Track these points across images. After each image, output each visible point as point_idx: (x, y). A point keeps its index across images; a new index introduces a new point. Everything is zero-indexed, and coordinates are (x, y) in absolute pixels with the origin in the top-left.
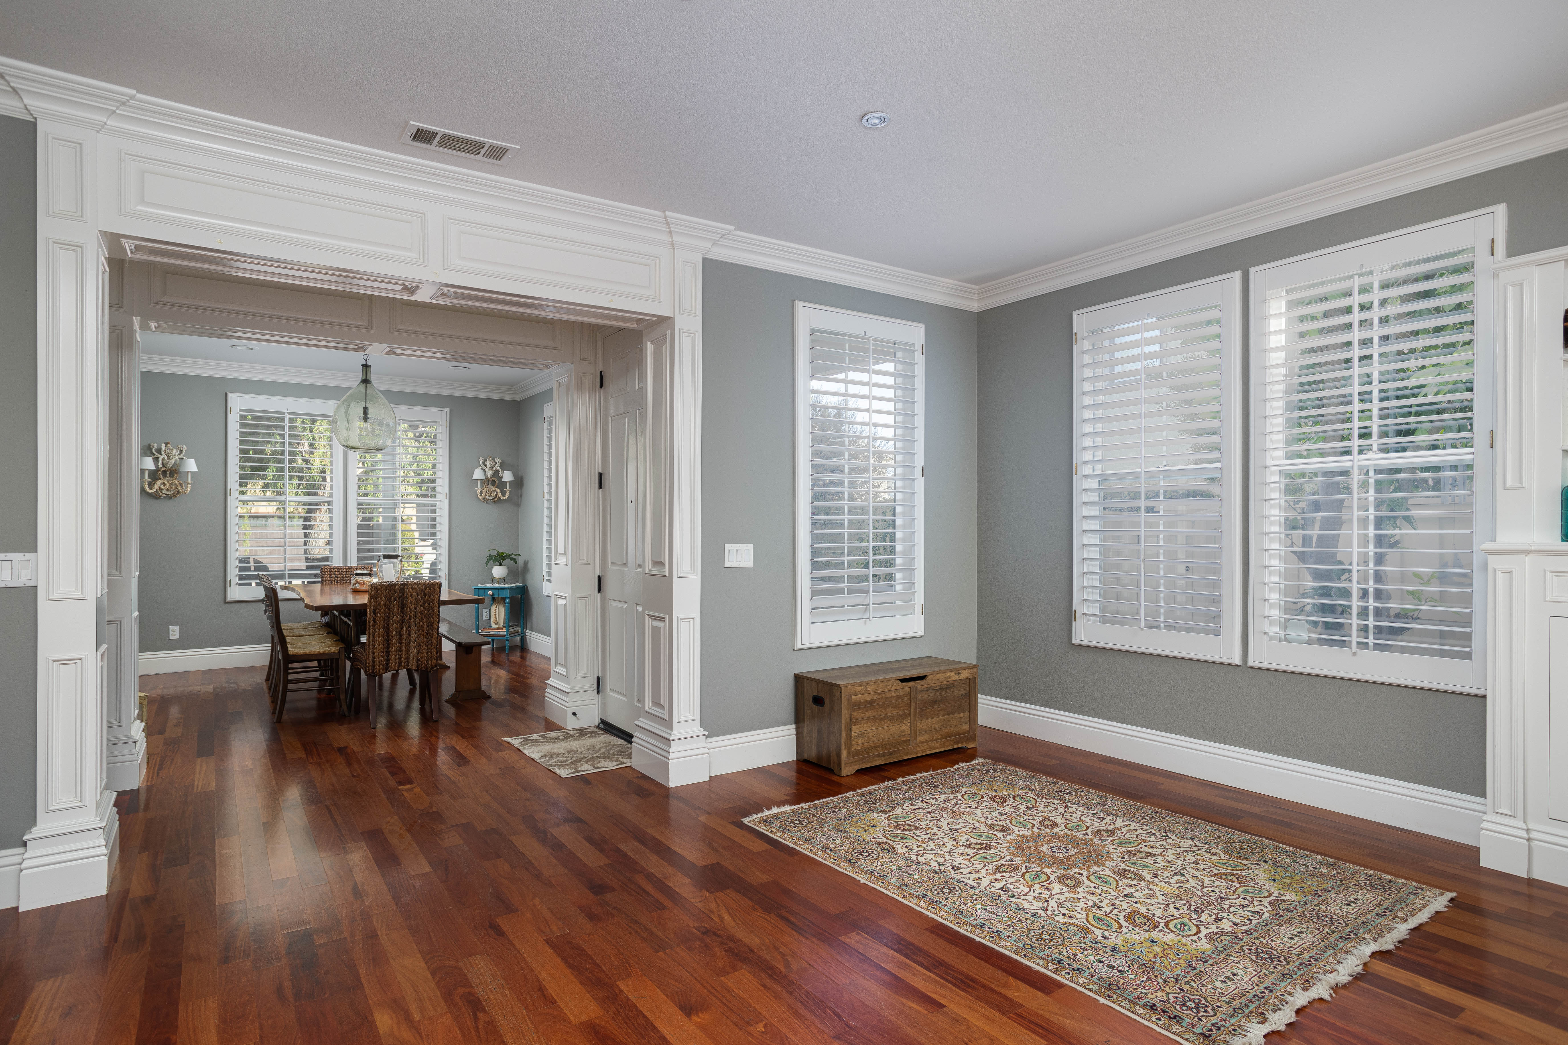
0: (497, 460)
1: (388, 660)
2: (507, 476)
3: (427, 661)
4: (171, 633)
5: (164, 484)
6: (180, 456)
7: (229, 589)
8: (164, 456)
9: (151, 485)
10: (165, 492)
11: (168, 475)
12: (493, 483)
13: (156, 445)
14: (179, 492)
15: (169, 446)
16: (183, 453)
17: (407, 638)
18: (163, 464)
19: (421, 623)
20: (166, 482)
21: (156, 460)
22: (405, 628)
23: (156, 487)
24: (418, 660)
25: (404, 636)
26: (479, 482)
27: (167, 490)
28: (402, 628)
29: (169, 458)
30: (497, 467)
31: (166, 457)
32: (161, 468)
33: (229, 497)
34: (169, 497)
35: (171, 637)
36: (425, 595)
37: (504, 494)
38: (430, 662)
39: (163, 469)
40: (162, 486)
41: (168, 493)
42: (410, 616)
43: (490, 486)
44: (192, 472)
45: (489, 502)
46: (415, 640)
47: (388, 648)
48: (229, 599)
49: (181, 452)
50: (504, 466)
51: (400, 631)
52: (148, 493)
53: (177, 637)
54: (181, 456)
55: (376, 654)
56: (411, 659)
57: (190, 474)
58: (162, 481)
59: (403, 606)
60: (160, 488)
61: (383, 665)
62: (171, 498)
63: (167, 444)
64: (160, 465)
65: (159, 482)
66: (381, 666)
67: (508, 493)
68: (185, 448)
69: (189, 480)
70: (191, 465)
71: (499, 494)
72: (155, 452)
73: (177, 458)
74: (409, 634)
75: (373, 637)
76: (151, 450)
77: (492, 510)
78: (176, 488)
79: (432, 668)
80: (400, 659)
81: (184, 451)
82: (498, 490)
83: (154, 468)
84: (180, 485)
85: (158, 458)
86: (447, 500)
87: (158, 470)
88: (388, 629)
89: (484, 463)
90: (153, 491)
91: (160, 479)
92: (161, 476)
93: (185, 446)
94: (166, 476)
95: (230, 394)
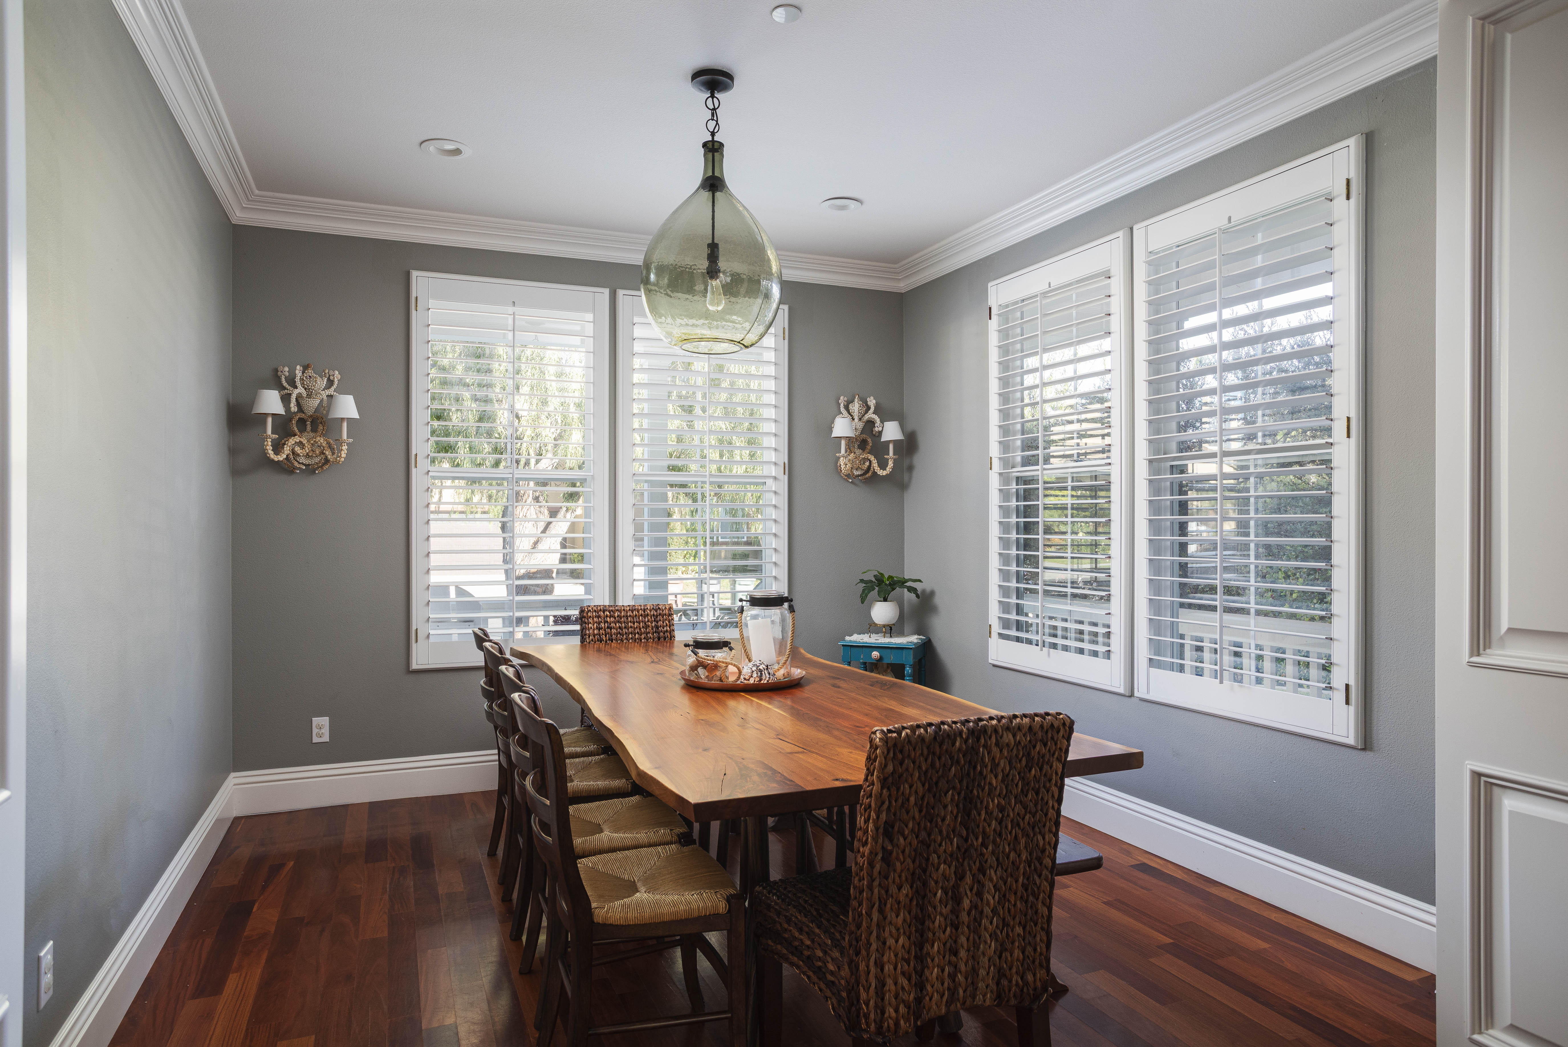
0: (872, 402)
1: (920, 986)
2: (891, 432)
4: (315, 731)
5: (300, 444)
6: (328, 392)
7: (414, 646)
8: (300, 390)
9: (277, 448)
10: (302, 460)
11: (309, 428)
12: (863, 444)
13: (286, 369)
14: (327, 461)
15: (310, 372)
16: (335, 386)
17: (973, 906)
18: (298, 404)
19: (1013, 855)
20: (304, 440)
21: (286, 399)
22: (968, 879)
23: (287, 450)
24: (1001, 974)
25: (966, 903)
26: (843, 443)
27: (307, 456)
28: (961, 877)
29: (309, 396)
30: (871, 415)
31: (304, 393)
32: (294, 415)
33: (414, 471)
34: (310, 470)
35: (315, 740)
37: (883, 465)
38: (1030, 977)
39: (300, 415)
40: (297, 450)
41: (307, 462)
43: (858, 452)
44: (349, 420)
45: (856, 481)
46: (994, 911)
48: (414, 666)
49: (330, 383)
50: (885, 414)
51: (956, 887)
52: (271, 461)
53: (326, 738)
54: (331, 391)
55: (888, 968)
56: (982, 972)
57: (345, 425)
58: (297, 439)
59: (968, 805)
60: (293, 453)
62: (313, 472)
63: (305, 368)
64: (294, 408)
65: (292, 441)
67: (891, 464)
68: (336, 375)
69: (345, 436)
70: (348, 407)
71: (875, 464)
72: (285, 384)
73: (324, 395)
74: (979, 894)
75: (881, 911)
76: (279, 378)
77: (860, 495)
78: (322, 453)
79: (1037, 997)
80: (953, 977)
81: (336, 382)
82: (872, 458)
83: (281, 413)
84: (330, 446)
85: (290, 394)
86: (786, 477)
87: (289, 416)
88: (924, 883)
89: (847, 408)
90: (281, 457)
91: (295, 435)
92: (296, 429)
93: (337, 372)
94: (305, 430)
95: (414, 274)
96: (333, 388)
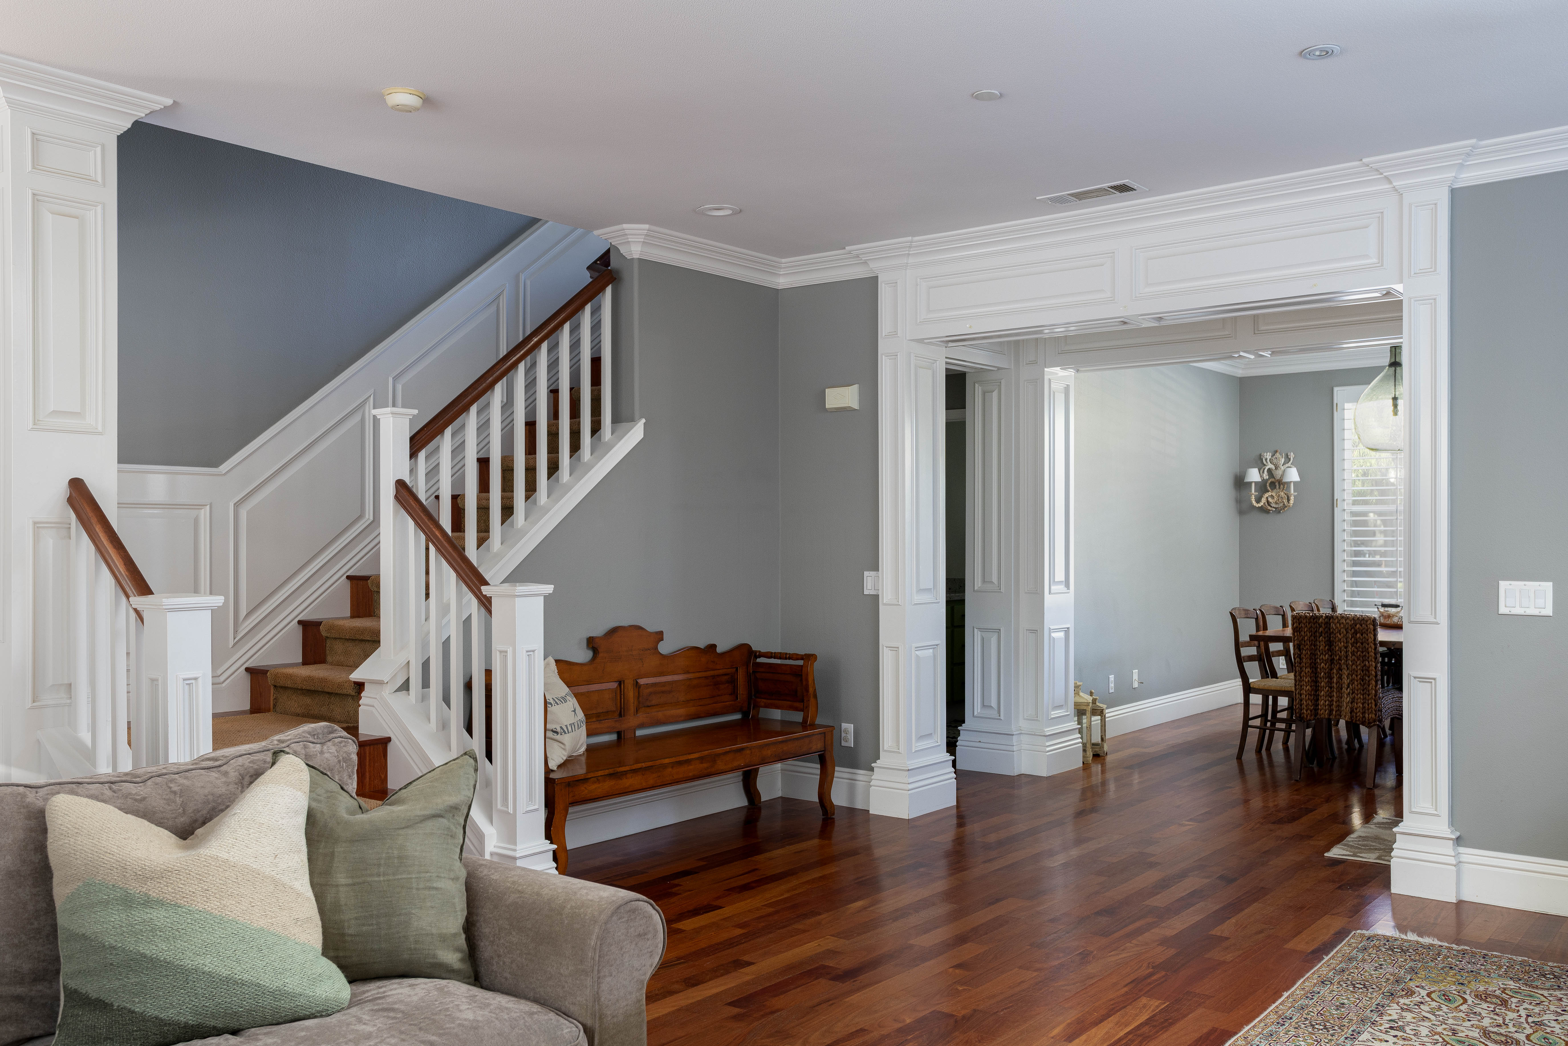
1: (1317, 705)
3: (1364, 713)
5: (1272, 497)
6: (1285, 465)
8: (1270, 466)
9: (1258, 499)
10: (1273, 505)
11: (1277, 487)
13: (1265, 454)
14: (1285, 504)
15: (1277, 455)
16: (1291, 461)
17: (1338, 682)
18: (1269, 474)
19: (1354, 666)
20: (1274, 494)
21: (1262, 472)
22: (1335, 670)
23: (1264, 500)
24: (1352, 710)
25: (1335, 679)
27: (1276, 503)
28: (1331, 669)
29: (1276, 468)
31: (1273, 467)
32: (1267, 480)
33: (1336, 509)
34: (1278, 511)
36: (1356, 633)
38: (1366, 714)
39: (1271, 480)
40: (1270, 499)
41: (1276, 506)
42: (1340, 657)
44: (1295, 483)
46: (1348, 686)
47: (1316, 691)
49: (1287, 460)
51: (1329, 673)
52: (1254, 507)
54: (1287, 465)
55: (1303, 696)
56: (1344, 707)
57: (1292, 485)
58: (1270, 494)
59: (1330, 644)
60: (1268, 501)
61: (1311, 711)
63: (1274, 453)
64: (1266, 476)
65: (1266, 495)
66: (1309, 711)
68: (1292, 456)
69: (1292, 491)
70: (1293, 475)
72: (1265, 463)
73: (1283, 467)
74: (1340, 678)
76: (1262, 459)
78: (1282, 500)
79: (1371, 723)
81: (1292, 459)
83: (1260, 480)
84: (1286, 497)
85: (1264, 469)
87: (1264, 482)
88: (1316, 669)
90: (1261, 504)
91: (1268, 491)
92: (1269, 488)
93: (1292, 453)
94: (1275, 488)
95: (1336, 389)
96: (1290, 463)
